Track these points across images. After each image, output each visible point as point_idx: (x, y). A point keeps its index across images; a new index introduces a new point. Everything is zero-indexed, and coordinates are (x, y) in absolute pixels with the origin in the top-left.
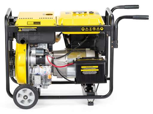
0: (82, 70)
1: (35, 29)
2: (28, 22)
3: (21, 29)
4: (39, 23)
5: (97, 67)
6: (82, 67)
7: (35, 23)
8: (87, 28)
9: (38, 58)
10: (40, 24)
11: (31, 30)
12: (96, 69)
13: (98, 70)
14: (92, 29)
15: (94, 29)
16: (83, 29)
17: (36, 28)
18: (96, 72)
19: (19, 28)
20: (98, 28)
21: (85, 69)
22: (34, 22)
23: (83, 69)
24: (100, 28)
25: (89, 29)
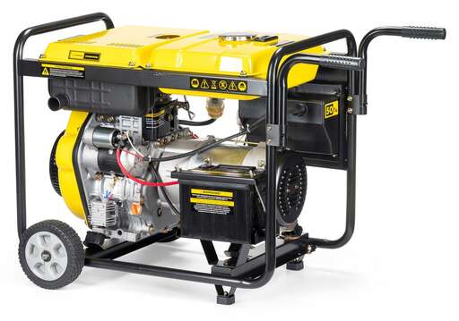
0: (192, 200)
1: (80, 71)
2: (72, 53)
3: (48, 69)
4: (96, 56)
5: (230, 194)
6: (193, 191)
7: (88, 56)
8: (205, 82)
9: (103, 154)
11: (71, 74)
12: (229, 200)
13: (232, 204)
14: (217, 84)
15: (223, 85)
16: (195, 83)
17: (83, 69)
18: (228, 211)
19: (43, 65)
20: (233, 83)
21: (201, 196)
22: (86, 54)
23: (195, 197)
24: (237, 85)
25: (210, 84)
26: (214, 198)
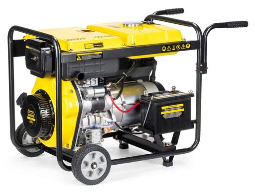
0: (162, 113)
1: (100, 54)
2: (86, 45)
3: (81, 56)
5: (182, 105)
6: (163, 108)
7: (96, 45)
8: (169, 47)
9: (94, 102)
10: (102, 46)
11: (94, 57)
12: (181, 108)
13: (183, 110)
14: (175, 47)
15: (178, 47)
16: (164, 48)
18: (181, 114)
19: (77, 55)
20: (183, 45)
21: (167, 110)
22: (94, 44)
23: (164, 111)
24: (185, 45)
25: (172, 48)
26: (174, 109)
